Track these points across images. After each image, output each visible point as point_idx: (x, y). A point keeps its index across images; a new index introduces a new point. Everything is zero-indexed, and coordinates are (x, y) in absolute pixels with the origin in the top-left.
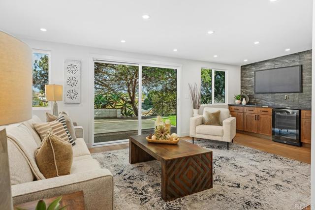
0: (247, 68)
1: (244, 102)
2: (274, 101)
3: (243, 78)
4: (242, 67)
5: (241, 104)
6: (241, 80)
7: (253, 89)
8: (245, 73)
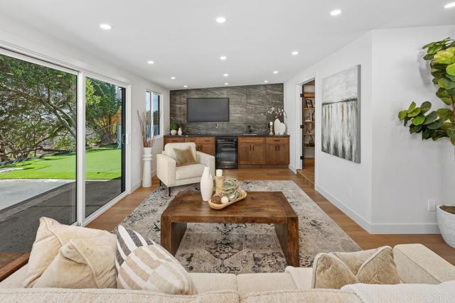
0: (178, 93)
1: (180, 132)
2: (207, 129)
3: (173, 105)
4: (171, 91)
5: (177, 134)
6: (171, 107)
7: (186, 117)
8: (175, 99)
